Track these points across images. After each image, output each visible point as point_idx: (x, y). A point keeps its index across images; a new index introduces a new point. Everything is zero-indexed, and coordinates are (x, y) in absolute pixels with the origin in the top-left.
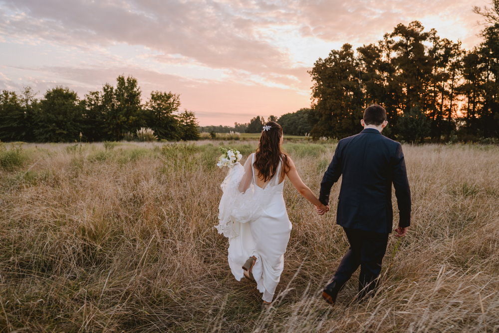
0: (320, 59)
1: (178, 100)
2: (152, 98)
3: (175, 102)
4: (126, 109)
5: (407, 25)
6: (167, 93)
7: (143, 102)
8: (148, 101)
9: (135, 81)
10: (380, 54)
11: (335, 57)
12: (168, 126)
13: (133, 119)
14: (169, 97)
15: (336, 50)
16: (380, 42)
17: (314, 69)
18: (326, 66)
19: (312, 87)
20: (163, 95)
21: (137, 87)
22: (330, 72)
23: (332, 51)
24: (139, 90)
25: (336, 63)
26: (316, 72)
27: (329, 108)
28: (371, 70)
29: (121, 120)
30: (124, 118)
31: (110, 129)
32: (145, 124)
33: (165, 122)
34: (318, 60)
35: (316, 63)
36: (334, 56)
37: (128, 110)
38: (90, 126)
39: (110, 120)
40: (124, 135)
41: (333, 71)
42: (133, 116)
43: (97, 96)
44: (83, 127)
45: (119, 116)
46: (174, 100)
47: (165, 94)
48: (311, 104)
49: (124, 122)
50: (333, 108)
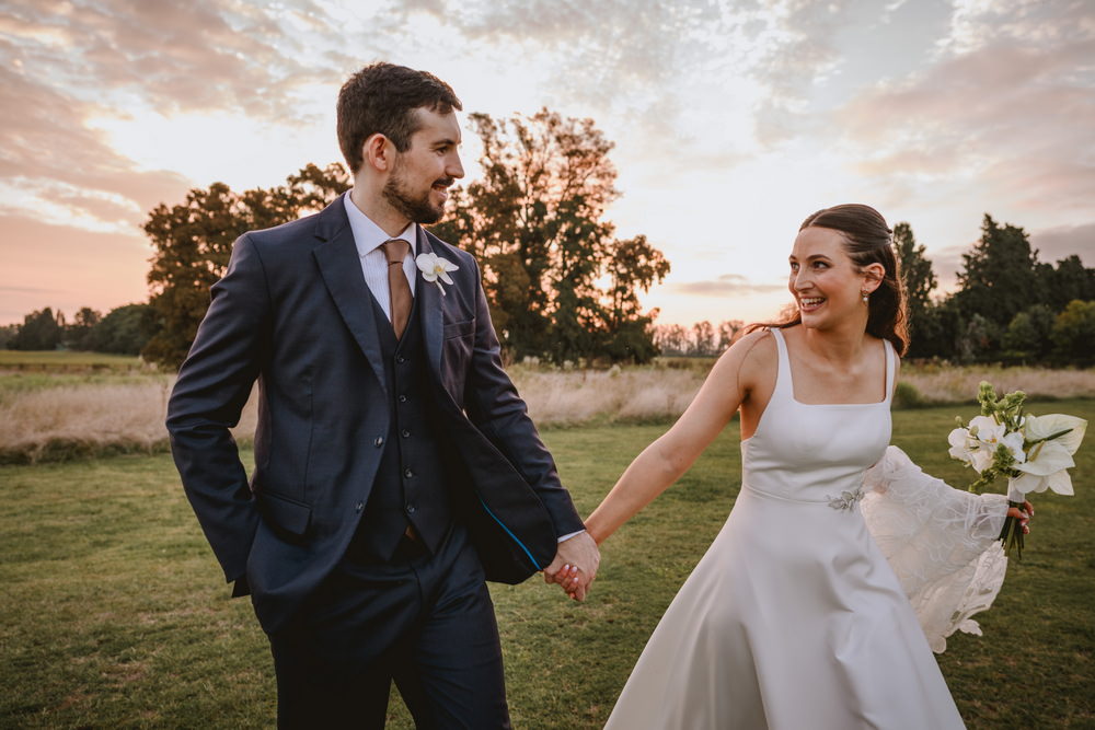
0: (163, 207)
5: (322, 168)
22: (182, 234)
23: (191, 192)
27: (180, 306)
34: (159, 207)
48: (149, 294)
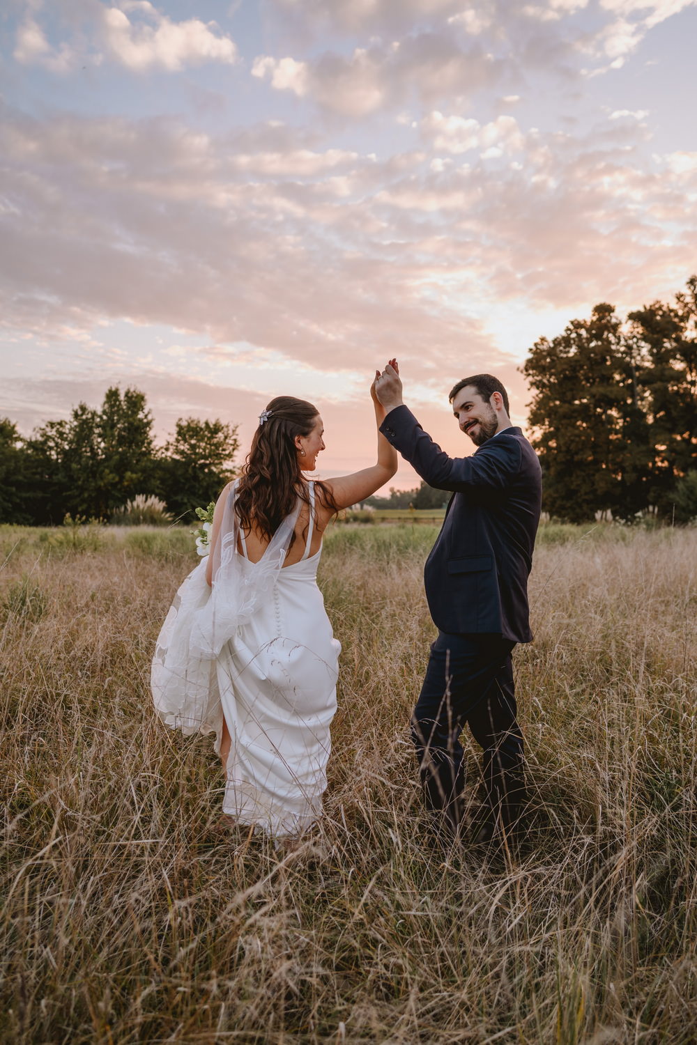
0: (543, 339)
1: (234, 437)
2: (179, 433)
3: (227, 441)
4: (117, 457)
6: (212, 422)
7: (158, 443)
8: (172, 440)
9: (141, 398)
10: (682, 324)
11: (579, 335)
12: (210, 493)
13: (131, 480)
14: (217, 429)
15: (580, 319)
16: (679, 297)
17: (529, 361)
18: (556, 355)
19: (528, 402)
20: (203, 426)
21: (146, 411)
22: (567, 367)
23: (572, 323)
24: (150, 417)
25: (580, 347)
26: (533, 369)
28: (661, 358)
29: (106, 481)
30: (111, 476)
31: (84, 501)
32: (158, 488)
33: (205, 484)
34: (538, 341)
35: (534, 348)
36: (576, 332)
37: (121, 460)
38: (40, 494)
39: (84, 481)
40: (112, 514)
41: (573, 364)
42: (133, 472)
43: (61, 429)
44: (24, 495)
45: (103, 471)
46: (226, 438)
47: (207, 424)
49: (114, 485)
50: (573, 447)
